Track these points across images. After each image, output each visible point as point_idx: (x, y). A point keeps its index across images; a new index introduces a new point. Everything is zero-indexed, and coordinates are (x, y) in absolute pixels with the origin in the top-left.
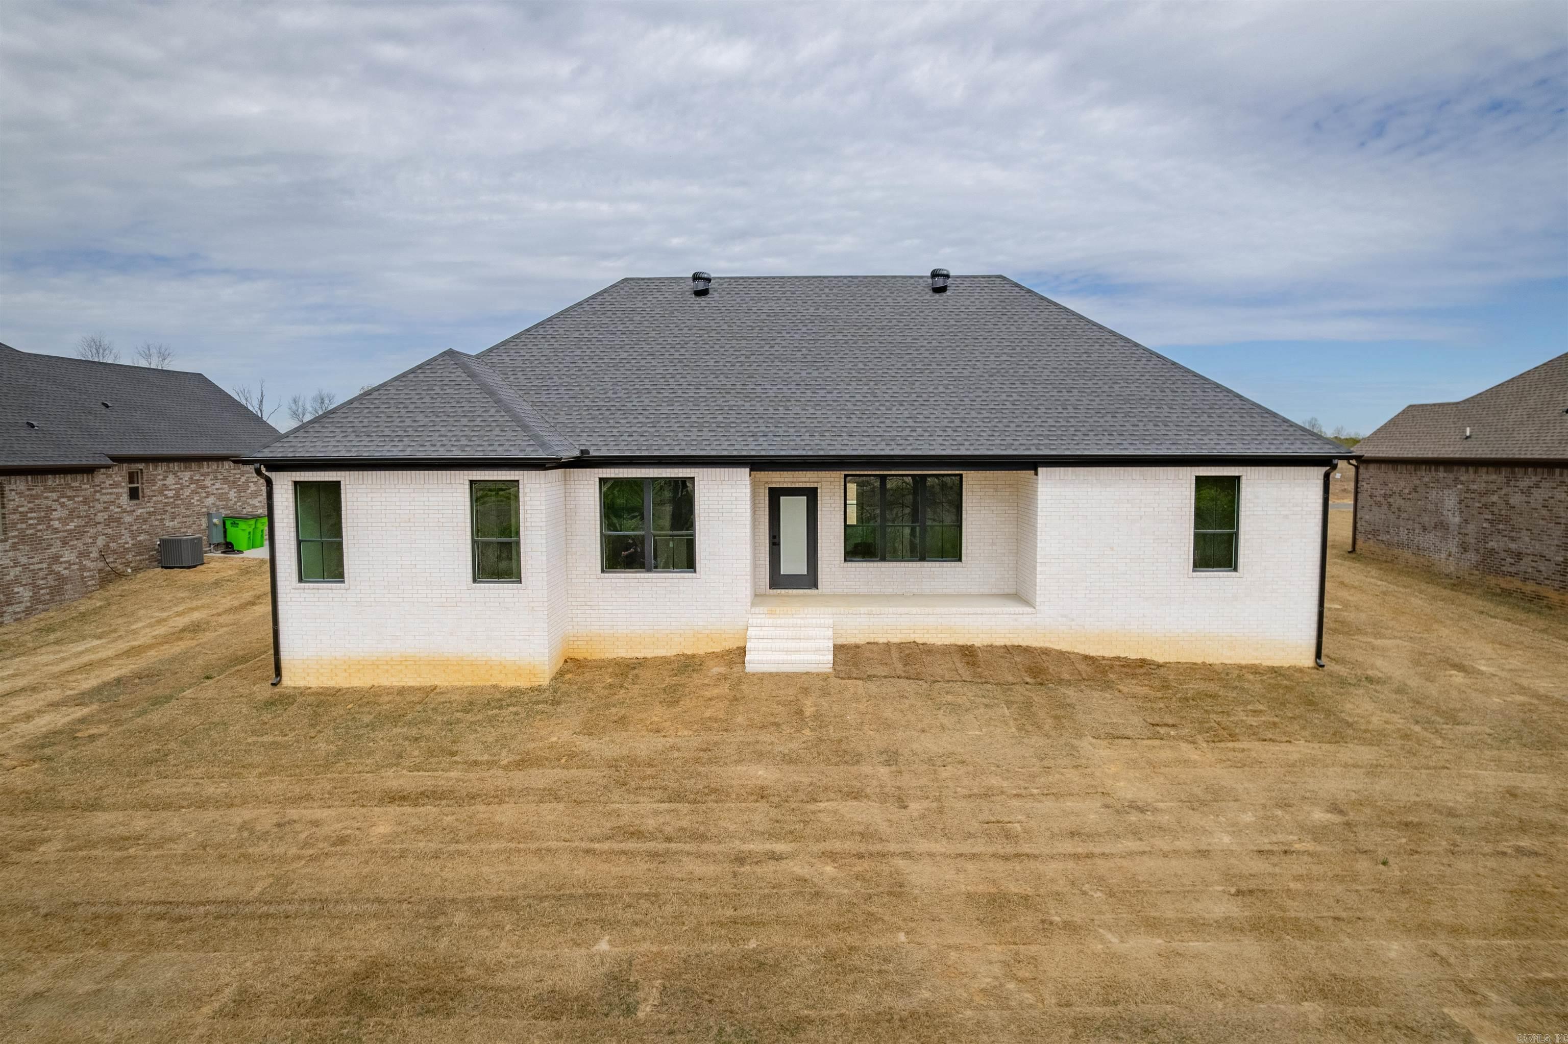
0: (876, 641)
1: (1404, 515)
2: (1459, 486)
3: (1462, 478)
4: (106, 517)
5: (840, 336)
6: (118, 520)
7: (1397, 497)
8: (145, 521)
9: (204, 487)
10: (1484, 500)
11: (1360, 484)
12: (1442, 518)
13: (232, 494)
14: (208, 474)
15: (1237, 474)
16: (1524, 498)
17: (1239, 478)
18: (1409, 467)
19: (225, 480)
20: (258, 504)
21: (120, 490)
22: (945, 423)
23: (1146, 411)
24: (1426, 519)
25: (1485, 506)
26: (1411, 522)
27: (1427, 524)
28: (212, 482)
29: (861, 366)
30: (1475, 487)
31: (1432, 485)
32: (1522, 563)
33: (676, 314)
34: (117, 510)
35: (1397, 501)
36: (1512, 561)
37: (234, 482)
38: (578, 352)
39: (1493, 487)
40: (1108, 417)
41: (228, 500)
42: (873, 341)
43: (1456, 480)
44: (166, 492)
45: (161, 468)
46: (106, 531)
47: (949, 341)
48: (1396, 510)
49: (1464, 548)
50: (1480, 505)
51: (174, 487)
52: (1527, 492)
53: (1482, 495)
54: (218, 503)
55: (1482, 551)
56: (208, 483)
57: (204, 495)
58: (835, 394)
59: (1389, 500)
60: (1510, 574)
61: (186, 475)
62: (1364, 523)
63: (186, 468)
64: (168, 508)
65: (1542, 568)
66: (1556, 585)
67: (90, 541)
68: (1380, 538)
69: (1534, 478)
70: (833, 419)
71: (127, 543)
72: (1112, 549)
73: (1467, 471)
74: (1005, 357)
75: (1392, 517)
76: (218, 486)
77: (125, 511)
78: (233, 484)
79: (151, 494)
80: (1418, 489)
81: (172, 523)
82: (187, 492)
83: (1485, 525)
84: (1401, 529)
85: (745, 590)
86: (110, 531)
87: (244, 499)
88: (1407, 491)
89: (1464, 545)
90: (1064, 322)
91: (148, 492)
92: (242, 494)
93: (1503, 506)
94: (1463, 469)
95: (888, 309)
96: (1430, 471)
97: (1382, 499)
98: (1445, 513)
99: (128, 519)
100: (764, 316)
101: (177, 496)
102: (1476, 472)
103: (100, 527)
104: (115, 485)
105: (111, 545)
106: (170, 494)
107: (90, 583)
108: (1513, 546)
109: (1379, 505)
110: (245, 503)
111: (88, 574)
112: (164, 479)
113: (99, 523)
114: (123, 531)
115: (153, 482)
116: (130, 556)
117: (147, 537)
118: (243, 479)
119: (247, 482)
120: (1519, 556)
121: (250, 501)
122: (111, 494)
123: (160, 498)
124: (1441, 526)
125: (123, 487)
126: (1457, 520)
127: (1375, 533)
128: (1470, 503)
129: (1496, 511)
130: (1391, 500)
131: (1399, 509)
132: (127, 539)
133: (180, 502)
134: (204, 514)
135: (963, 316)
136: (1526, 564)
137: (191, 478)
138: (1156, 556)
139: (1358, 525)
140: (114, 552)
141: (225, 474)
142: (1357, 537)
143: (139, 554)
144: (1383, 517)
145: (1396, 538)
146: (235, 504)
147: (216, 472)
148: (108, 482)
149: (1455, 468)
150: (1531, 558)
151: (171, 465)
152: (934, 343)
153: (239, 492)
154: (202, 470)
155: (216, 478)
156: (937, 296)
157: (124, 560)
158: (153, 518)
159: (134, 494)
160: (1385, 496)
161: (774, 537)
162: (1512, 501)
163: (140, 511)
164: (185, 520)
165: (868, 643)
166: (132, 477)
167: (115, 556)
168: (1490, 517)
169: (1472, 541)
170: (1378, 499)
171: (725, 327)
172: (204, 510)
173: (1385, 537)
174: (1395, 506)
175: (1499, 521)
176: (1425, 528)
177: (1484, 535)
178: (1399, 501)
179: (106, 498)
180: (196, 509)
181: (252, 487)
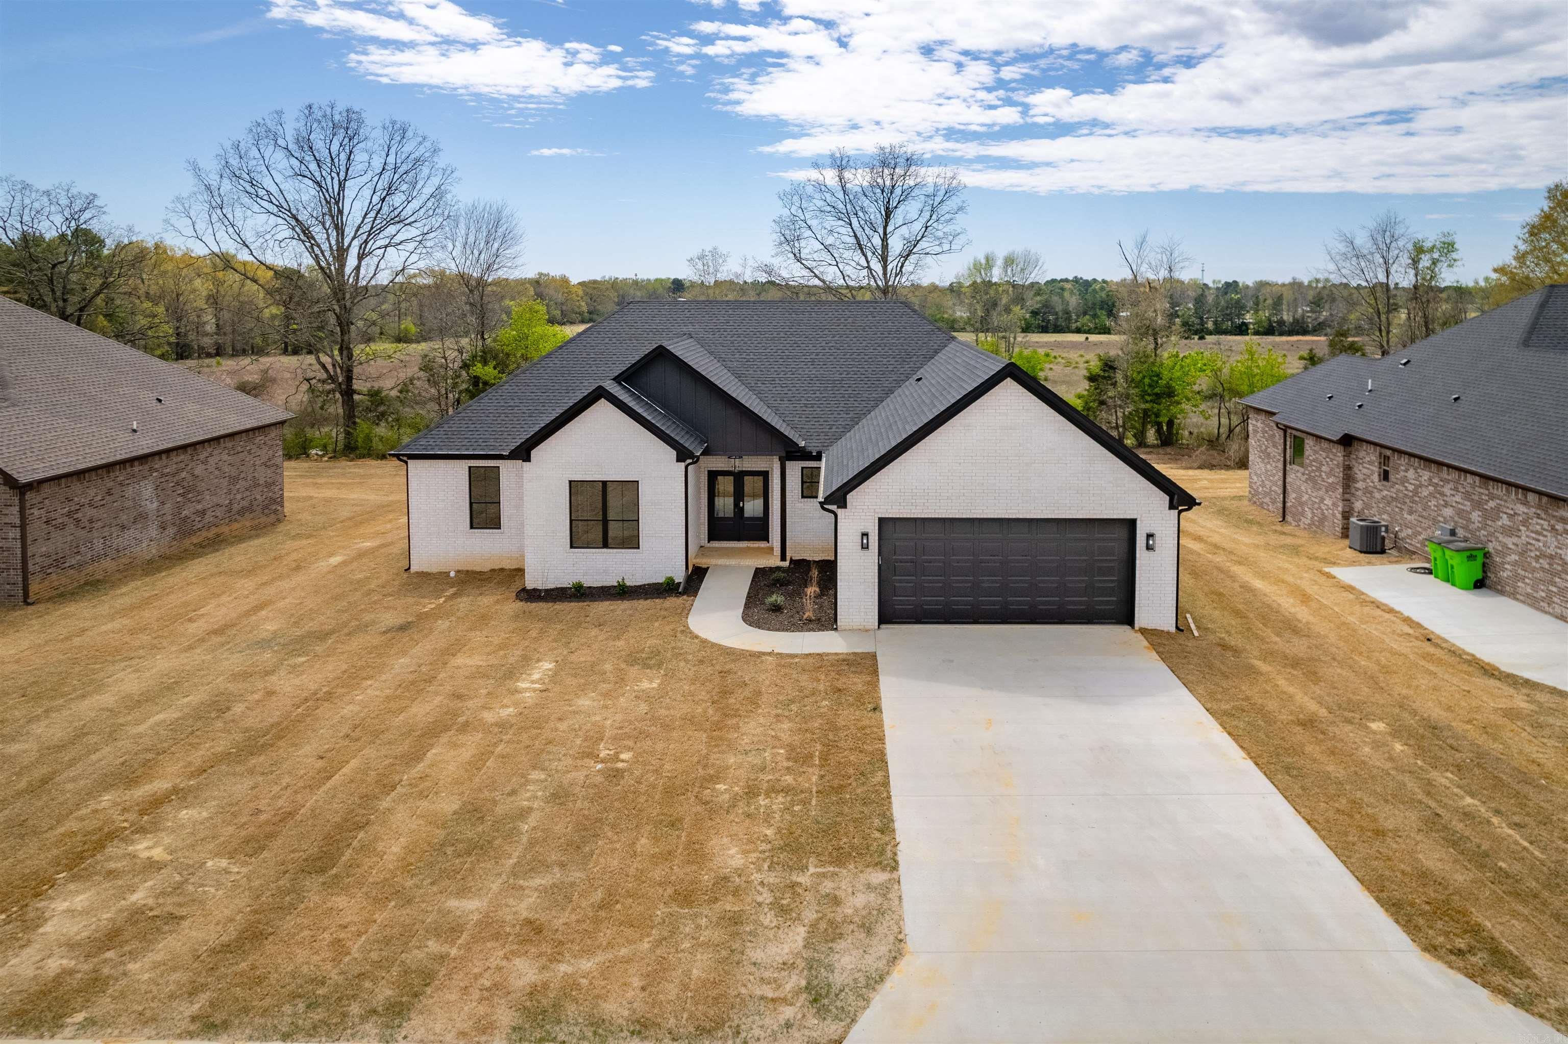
1: (96, 525)
2: (155, 474)
3: (156, 466)
6: (1371, 493)
7: (87, 508)
9: (1442, 494)
10: (175, 479)
12: (141, 509)
13: (1476, 516)
16: (204, 467)
19: (1469, 496)
20: (1512, 546)
21: (1373, 468)
24: (124, 517)
25: (178, 484)
26: (107, 529)
27: (125, 523)
28: (1452, 492)
30: (168, 470)
31: (127, 482)
32: (206, 517)
34: (1371, 484)
35: (87, 513)
36: (200, 519)
39: (179, 466)
41: (1470, 521)
43: (151, 471)
44: (1406, 484)
45: (1407, 460)
46: (1363, 498)
48: (87, 524)
49: (163, 528)
50: (172, 484)
51: (1413, 482)
52: (205, 462)
53: (174, 475)
54: (1456, 519)
55: (178, 522)
57: (1442, 502)
59: (76, 516)
60: (200, 530)
61: (1426, 475)
63: (1427, 469)
64: (1407, 501)
65: (218, 514)
66: (227, 520)
69: (209, 451)
73: (159, 460)
75: (82, 533)
76: (1458, 498)
77: (1376, 488)
78: (1478, 505)
79: (1395, 480)
80: (112, 492)
81: (1409, 517)
82: (1425, 493)
83: (178, 500)
84: (95, 541)
86: (1365, 500)
88: (99, 498)
89: (163, 525)
92: (1489, 523)
93: (191, 478)
94: (156, 460)
96: (124, 470)
97: (66, 519)
98: (143, 503)
101: (1415, 492)
102: (167, 459)
104: (1371, 463)
106: (1411, 487)
108: (199, 507)
109: (63, 527)
110: (1492, 535)
112: (1407, 474)
115: (1397, 470)
120: (203, 512)
122: (1368, 469)
123: (1401, 488)
124: (141, 517)
126: (155, 505)
128: (164, 485)
129: (185, 484)
130: (79, 515)
133: (1417, 499)
134: (1440, 524)
136: (209, 518)
137: (1430, 481)
141: (1468, 489)
144: (70, 538)
146: (1479, 529)
148: (1368, 458)
149: (149, 461)
150: (212, 509)
151: (1416, 463)
153: (1485, 517)
159: (1385, 476)
160: (69, 514)
162: (196, 472)
164: (1420, 519)
166: (1386, 461)
168: (182, 491)
169: (170, 518)
174: (85, 520)
175: (189, 491)
176: (123, 527)
177: (179, 508)
178: (90, 512)
179: (1365, 471)
180: (1433, 514)
181: (1505, 520)
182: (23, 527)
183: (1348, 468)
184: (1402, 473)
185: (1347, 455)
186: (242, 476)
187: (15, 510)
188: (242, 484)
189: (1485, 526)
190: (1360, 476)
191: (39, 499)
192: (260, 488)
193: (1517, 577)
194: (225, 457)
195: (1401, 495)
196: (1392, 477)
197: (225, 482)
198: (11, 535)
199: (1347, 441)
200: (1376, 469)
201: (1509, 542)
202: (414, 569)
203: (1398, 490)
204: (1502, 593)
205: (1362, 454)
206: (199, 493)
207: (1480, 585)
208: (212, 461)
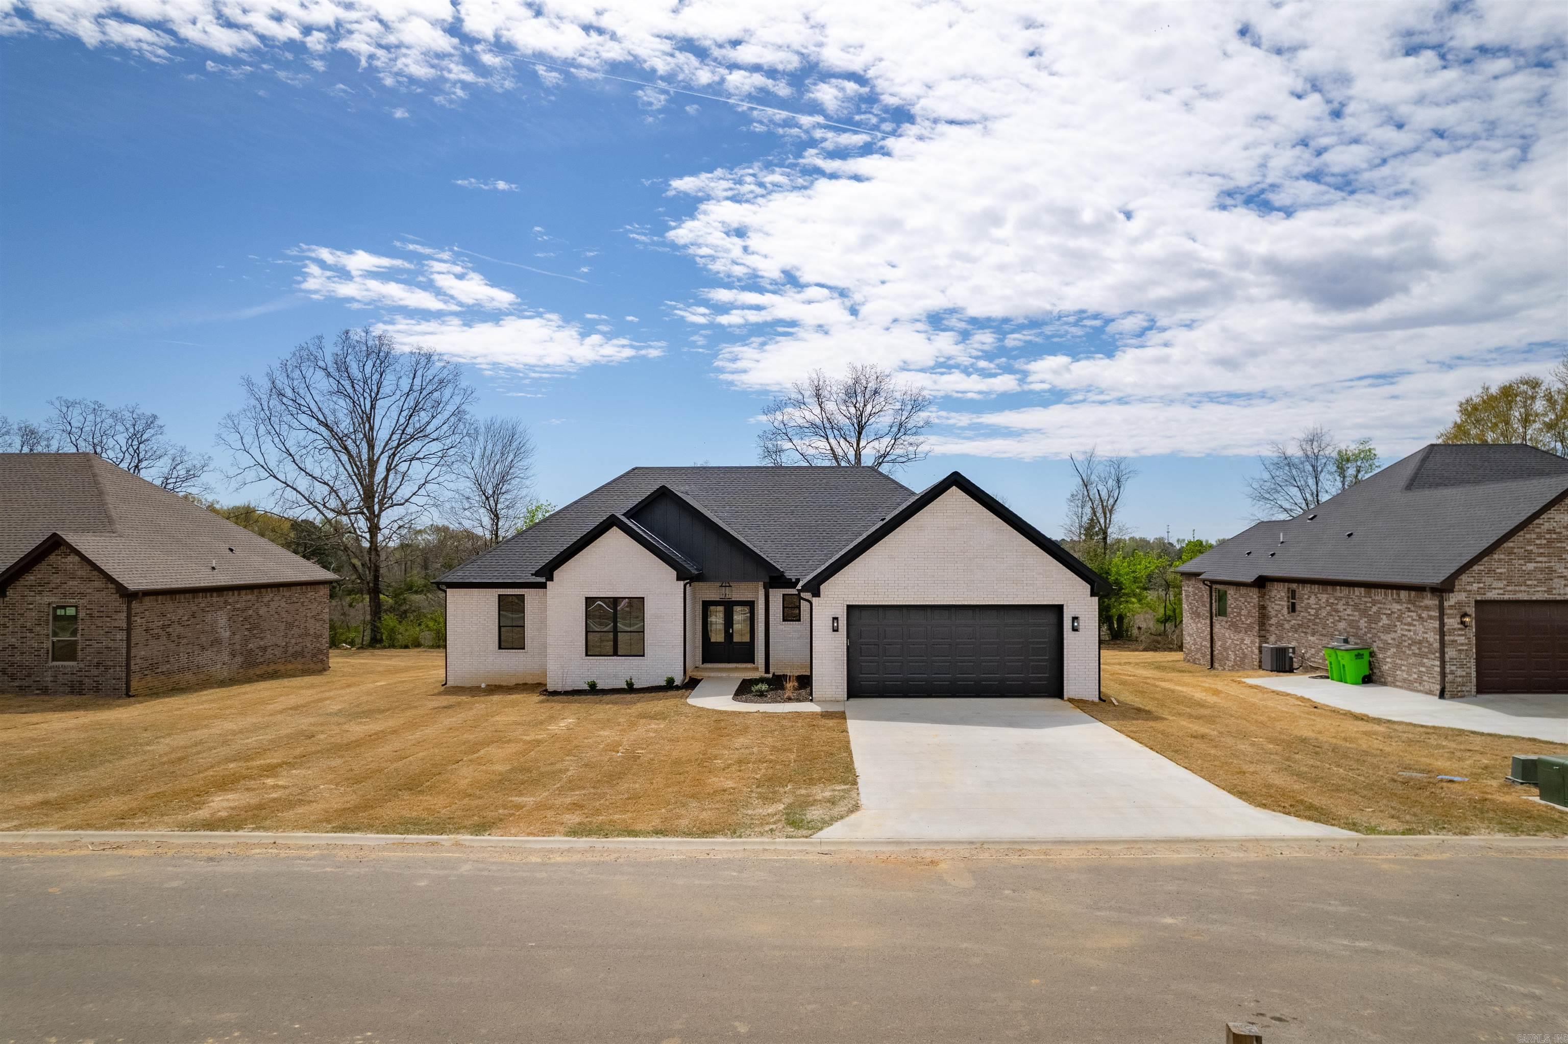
1: (182, 642)
2: (229, 607)
3: (231, 599)
6: (1282, 625)
7: (176, 626)
9: (1337, 611)
10: (244, 615)
11: (133, 619)
12: (217, 635)
13: (1362, 622)
14: (1340, 599)
16: (266, 609)
18: (187, 595)
19: (1356, 607)
20: (1390, 641)
24: (204, 639)
25: (245, 619)
26: (190, 646)
27: (205, 644)
28: (1343, 606)
30: (239, 605)
31: (207, 608)
35: (176, 630)
36: (262, 654)
39: (250, 604)
41: (1358, 628)
43: (226, 603)
44: (1309, 610)
45: (1308, 588)
48: (176, 639)
49: (233, 655)
50: (242, 619)
51: (1314, 606)
52: (267, 605)
53: (243, 611)
54: (1348, 629)
55: (245, 653)
57: (1337, 618)
59: (168, 630)
60: (261, 663)
61: (1323, 596)
62: (139, 661)
63: (1322, 590)
64: (1310, 624)
66: (283, 660)
69: (271, 595)
73: (233, 595)
75: (172, 646)
76: (1348, 611)
78: (1364, 612)
79: (1300, 609)
80: (196, 615)
81: (1313, 639)
82: (1323, 613)
83: (246, 633)
86: (1277, 632)
87: (1375, 631)
88: (186, 618)
89: (234, 652)
92: (1373, 626)
93: (255, 617)
94: (230, 593)
96: (206, 597)
97: (160, 631)
98: (219, 630)
101: (1317, 615)
102: (239, 595)
103: (1273, 628)
104: (1281, 599)
106: (1313, 612)
108: (262, 643)
109: (158, 637)
110: (1375, 635)
112: (1308, 599)
113: (1272, 625)
114: (1284, 635)
115: (1301, 599)
117: (1298, 645)
118: (1374, 609)
119: (1378, 613)
120: (264, 649)
121: (1383, 637)
122: (1279, 605)
123: (1305, 614)
124: (216, 642)
126: (228, 634)
127: (156, 667)
128: (236, 618)
129: (251, 620)
130: (170, 630)
131: (179, 637)
133: (1318, 621)
137: (1327, 601)
139: (131, 665)
142: (131, 679)
144: (163, 648)
145: (177, 665)
146: (1366, 633)
147: (1348, 597)
148: (1278, 596)
149: (225, 593)
151: (1313, 587)
153: (1370, 622)
154: (1336, 594)
155: (1347, 604)
158: (1300, 630)
159: (1293, 608)
160: (163, 627)
162: (261, 612)
163: (1293, 622)
164: (1321, 637)
166: (1293, 594)
168: (249, 626)
169: (239, 647)
170: (155, 632)
173: (166, 668)
174: (174, 634)
175: (254, 627)
176: (203, 648)
177: (246, 641)
178: (179, 629)
179: (1277, 607)
180: (1331, 630)
181: (1385, 620)
182: (129, 630)
183: (1263, 608)
184: (1306, 601)
185: (1262, 596)
186: (296, 624)
187: (123, 615)
188: (296, 631)
189: (1370, 630)
190: (1273, 613)
191: (141, 610)
192: (310, 638)
193: (1396, 667)
194: (283, 604)
195: (1305, 621)
196: (1298, 608)
197: (282, 627)
198: (119, 637)
199: (1262, 583)
200: (1285, 603)
201: (1388, 638)
202: (449, 684)
203: (1303, 617)
204: (1384, 684)
205: (1274, 593)
206: (262, 631)
207: (1367, 680)
208: (273, 605)
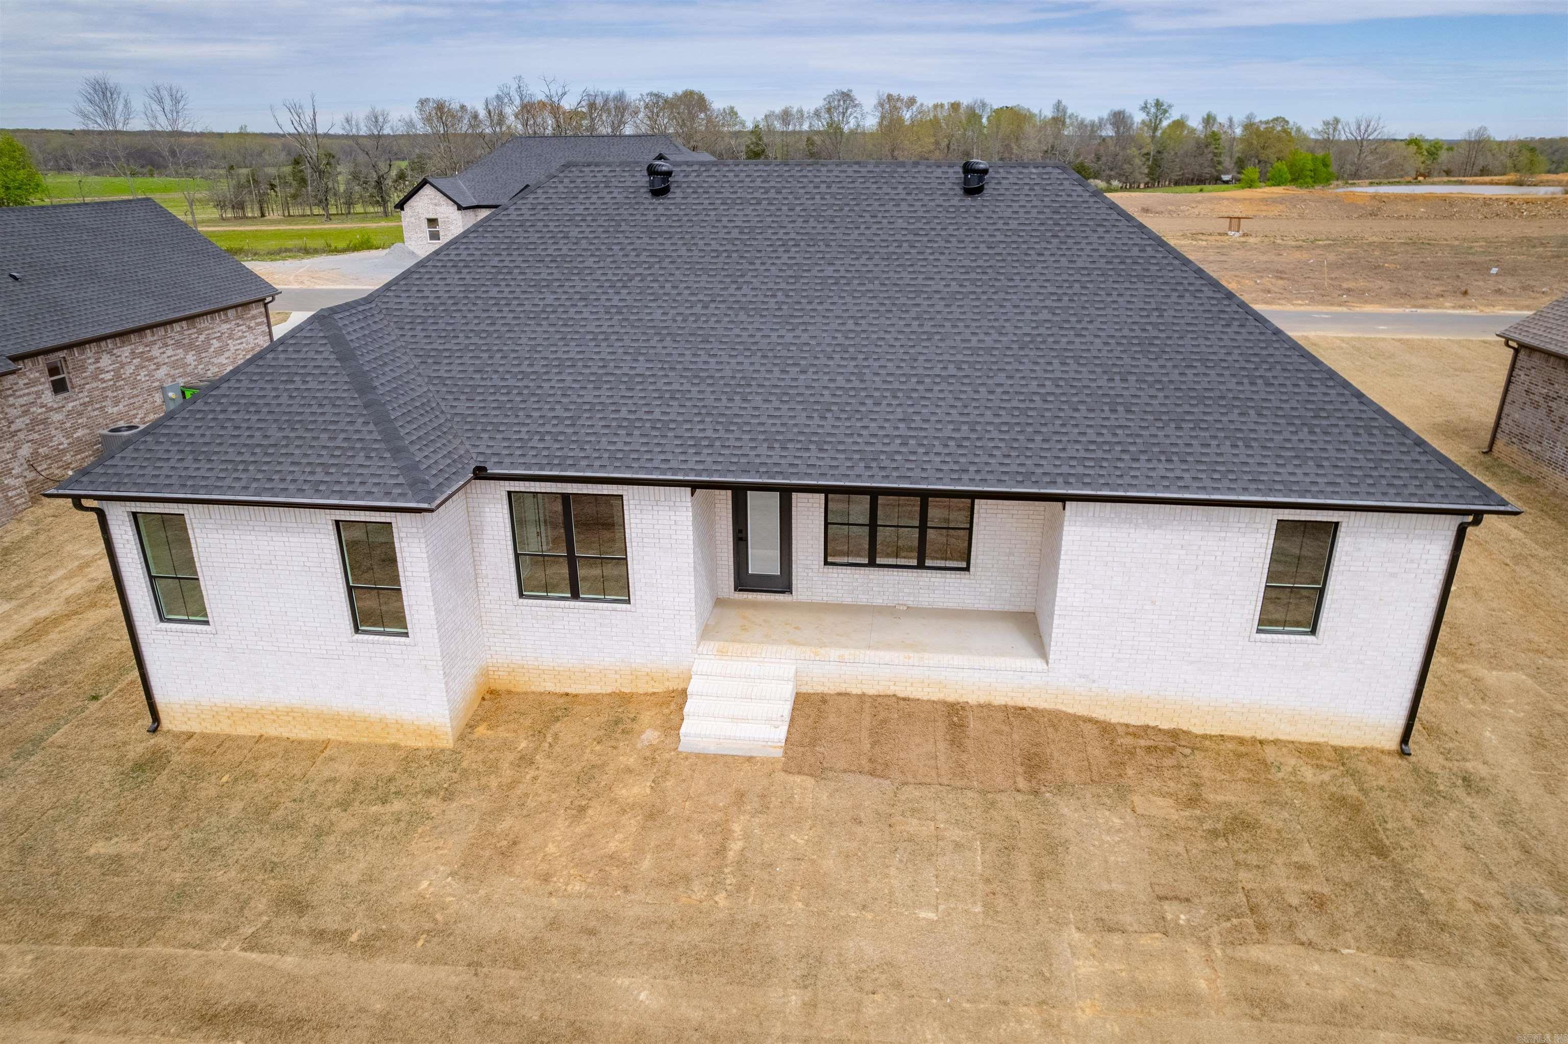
0: (848, 690)
4: (28, 421)
5: (829, 271)
6: (44, 422)
8: (80, 414)
9: (151, 359)
11: (1516, 371)
13: (190, 358)
14: (154, 343)
15: (1335, 520)
17: (1337, 524)
19: (178, 344)
20: (225, 361)
21: (41, 387)
22: (948, 430)
23: (1224, 419)
28: (161, 351)
29: (850, 324)
33: (624, 227)
34: (40, 411)
35: (1561, 409)
37: (191, 344)
38: (494, 292)
40: (1171, 429)
41: (185, 365)
42: (871, 281)
44: (102, 376)
45: (91, 352)
46: (31, 438)
47: (973, 282)
51: (111, 368)
54: (172, 372)
56: (155, 352)
57: (153, 367)
58: (810, 375)
59: (1550, 404)
61: (125, 352)
62: (1510, 422)
63: (124, 342)
64: (108, 393)
67: (8, 456)
68: (1528, 447)
70: (802, 419)
71: (62, 444)
72: (1153, 603)
74: (1045, 315)
75: (1550, 426)
76: (169, 353)
77: (51, 409)
78: (190, 347)
79: (83, 382)
81: (116, 409)
82: (129, 370)
84: (1558, 444)
85: (689, 627)
86: (36, 436)
87: (206, 359)
90: (1135, 251)
91: (77, 381)
92: (203, 355)
95: (900, 223)
99: (56, 417)
100: (735, 233)
101: (118, 377)
103: (21, 435)
104: (32, 383)
105: (40, 450)
106: (108, 376)
107: (18, 502)
109: (1537, 407)
110: (207, 363)
111: (14, 493)
112: (97, 361)
113: (20, 430)
114: (54, 432)
115: (83, 368)
116: (68, 457)
117: (88, 431)
118: (202, 338)
119: (208, 339)
121: (215, 360)
122: (29, 394)
123: (94, 385)
125: (44, 383)
127: (1523, 439)
130: (1553, 405)
131: (1561, 419)
132: (60, 440)
133: (122, 383)
134: (156, 389)
135: (1000, 237)
137: (133, 352)
138: (1210, 615)
139: (1503, 422)
140: (46, 457)
141: (177, 338)
142: (1498, 436)
143: (80, 452)
144: (1538, 422)
145: (1548, 454)
146: (196, 367)
147: (165, 337)
148: (21, 383)
151: (103, 345)
152: (954, 286)
153: (198, 353)
154: (145, 340)
155: (166, 345)
156: (969, 201)
157: (61, 464)
158: (90, 408)
159: (59, 387)
160: (1546, 397)
161: (740, 531)
163: (71, 404)
164: (132, 401)
165: (839, 694)
166: (53, 370)
167: (49, 462)
170: (1537, 398)
171: (683, 251)
172: (157, 384)
173: (1535, 448)
179: (22, 401)
180: (145, 385)
181: (216, 344)
184: (92, 368)
189: (200, 360)
190: (16, 412)
195: (97, 392)
196: (74, 382)
200: (44, 386)
201: (223, 359)
203: (91, 390)
